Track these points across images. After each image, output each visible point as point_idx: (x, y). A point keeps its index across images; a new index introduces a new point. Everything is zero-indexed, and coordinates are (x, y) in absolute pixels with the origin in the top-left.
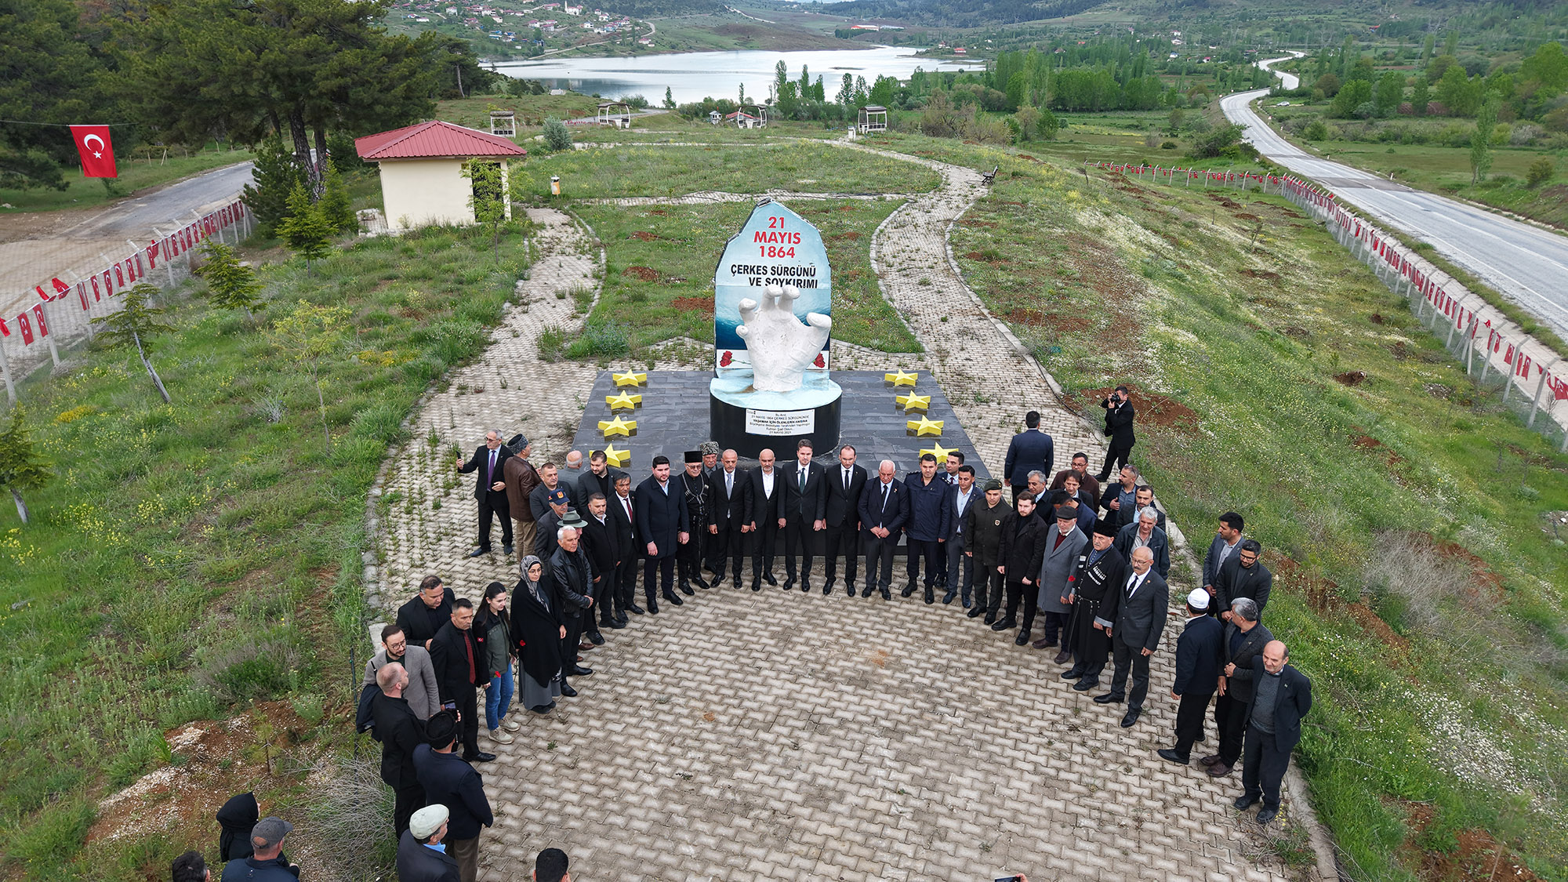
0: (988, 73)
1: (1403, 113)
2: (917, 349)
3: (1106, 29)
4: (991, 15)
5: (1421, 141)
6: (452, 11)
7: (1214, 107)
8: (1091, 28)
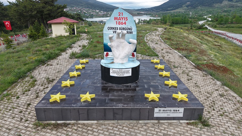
0: (161, 19)
1: (229, 23)
2: (157, 56)
3: (179, 12)
4: (161, 11)
5: (233, 27)
6: (79, 11)
7: (198, 23)
8: (177, 12)
